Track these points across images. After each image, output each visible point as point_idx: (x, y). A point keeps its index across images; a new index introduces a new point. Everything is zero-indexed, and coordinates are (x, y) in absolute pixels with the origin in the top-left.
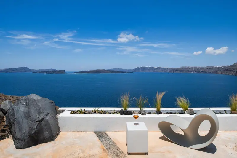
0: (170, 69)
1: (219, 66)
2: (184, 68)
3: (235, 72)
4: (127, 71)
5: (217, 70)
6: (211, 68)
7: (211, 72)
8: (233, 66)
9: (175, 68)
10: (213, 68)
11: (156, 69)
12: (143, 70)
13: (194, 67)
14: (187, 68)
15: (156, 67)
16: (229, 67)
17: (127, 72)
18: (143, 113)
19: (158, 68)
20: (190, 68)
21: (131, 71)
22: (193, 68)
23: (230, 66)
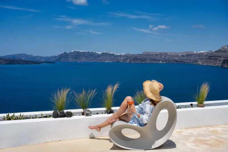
0: (124, 56)
1: (200, 52)
2: (148, 55)
3: (221, 62)
4: (43, 60)
5: (197, 57)
6: (189, 55)
7: (188, 61)
8: (219, 51)
9: (133, 55)
10: (192, 55)
11: (99, 56)
12: (75, 58)
13: (164, 53)
14: (153, 55)
15: (100, 53)
16: (214, 54)
17: (43, 62)
18: (88, 112)
19: (103, 54)
20: (157, 55)
21: (50, 61)
22: (162, 55)
23: (216, 51)
